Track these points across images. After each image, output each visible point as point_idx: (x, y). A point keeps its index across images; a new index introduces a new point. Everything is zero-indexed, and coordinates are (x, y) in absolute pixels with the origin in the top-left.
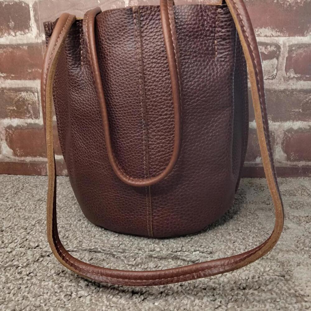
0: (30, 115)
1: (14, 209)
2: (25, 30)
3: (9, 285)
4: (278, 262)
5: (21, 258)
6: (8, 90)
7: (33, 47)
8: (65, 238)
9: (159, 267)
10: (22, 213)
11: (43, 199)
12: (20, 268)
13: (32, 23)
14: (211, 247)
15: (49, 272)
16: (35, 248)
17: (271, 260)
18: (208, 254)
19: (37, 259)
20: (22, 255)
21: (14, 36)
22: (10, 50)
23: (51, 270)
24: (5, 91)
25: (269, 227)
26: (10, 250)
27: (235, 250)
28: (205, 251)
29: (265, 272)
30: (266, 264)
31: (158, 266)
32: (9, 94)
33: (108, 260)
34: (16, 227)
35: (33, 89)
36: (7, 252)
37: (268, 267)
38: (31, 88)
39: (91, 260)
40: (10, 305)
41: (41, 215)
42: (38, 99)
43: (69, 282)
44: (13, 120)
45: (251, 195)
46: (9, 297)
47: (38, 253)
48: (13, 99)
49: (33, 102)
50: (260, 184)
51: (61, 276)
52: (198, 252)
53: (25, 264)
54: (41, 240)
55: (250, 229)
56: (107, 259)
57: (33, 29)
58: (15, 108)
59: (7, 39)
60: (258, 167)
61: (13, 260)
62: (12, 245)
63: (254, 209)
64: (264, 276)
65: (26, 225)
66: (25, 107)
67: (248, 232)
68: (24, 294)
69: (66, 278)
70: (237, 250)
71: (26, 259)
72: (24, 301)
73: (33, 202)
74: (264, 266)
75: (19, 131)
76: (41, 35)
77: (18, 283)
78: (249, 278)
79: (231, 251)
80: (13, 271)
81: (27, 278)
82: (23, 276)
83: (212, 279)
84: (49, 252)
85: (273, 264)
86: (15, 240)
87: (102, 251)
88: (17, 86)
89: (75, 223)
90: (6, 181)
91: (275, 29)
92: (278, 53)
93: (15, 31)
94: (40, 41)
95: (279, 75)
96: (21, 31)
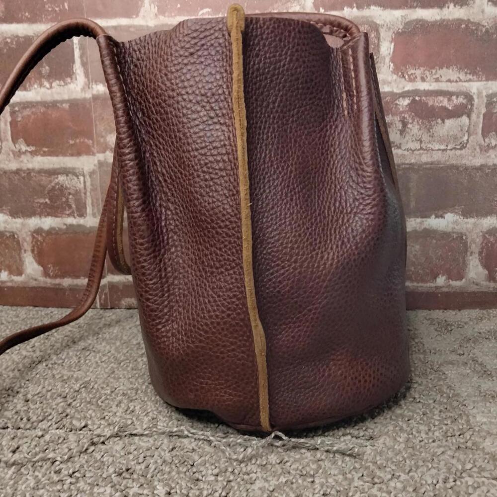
0: (70, 211)
1: (44, 364)
2: (66, 79)
3: (41, 492)
4: (486, 454)
5: (59, 446)
6: (36, 173)
7: (77, 105)
8: (128, 412)
9: (287, 462)
10: (58, 371)
11: (91, 348)
12: (57, 463)
13: (78, 68)
14: (372, 429)
15: (105, 471)
16: (81, 430)
17: (472, 449)
18: (366, 439)
19: (84, 449)
20: (60, 441)
21: (48, 89)
22: (42, 111)
23: (108, 467)
24: (32, 174)
25: (466, 394)
26: (40, 434)
27: (412, 434)
28: (361, 434)
29: (464, 471)
30: (465, 457)
31: (285, 460)
32: (38, 178)
33: (201, 450)
34: (49, 394)
35: (77, 171)
36: (36, 436)
37: (469, 462)
38: (74, 169)
39: (172, 449)
41: (88, 374)
42: (85, 186)
43: (139, 487)
44: (44, 219)
45: (432, 338)
47: (87, 438)
48: (44, 187)
49: (77, 190)
50: (445, 321)
51: (124, 478)
52: (349, 437)
53: (66, 457)
54: (91, 415)
55: (435, 397)
56: (199, 448)
57: (78, 76)
58: (47, 200)
59: (37, 93)
60: (440, 291)
61: (46, 450)
62: (44, 425)
63: (437, 362)
64: (463, 478)
65: (65, 391)
66: (64, 199)
67: (431, 402)
69: (133, 480)
70: (414, 433)
71: (67, 447)
73: (75, 353)
74: (463, 460)
75: (54, 236)
76: (90, 86)
77: (55, 488)
78: (438, 482)
79: (406, 435)
80: (47, 469)
81: (69, 480)
82: (63, 477)
83: (376, 483)
84: (104, 436)
85: (477, 456)
86: (48, 416)
87: (190, 435)
88: (51, 166)
89: (144, 387)
90: (31, 318)
91: (463, 70)
92: (469, 107)
93: (51, 81)
94: (88, 95)
95: (472, 142)
96: (60, 80)
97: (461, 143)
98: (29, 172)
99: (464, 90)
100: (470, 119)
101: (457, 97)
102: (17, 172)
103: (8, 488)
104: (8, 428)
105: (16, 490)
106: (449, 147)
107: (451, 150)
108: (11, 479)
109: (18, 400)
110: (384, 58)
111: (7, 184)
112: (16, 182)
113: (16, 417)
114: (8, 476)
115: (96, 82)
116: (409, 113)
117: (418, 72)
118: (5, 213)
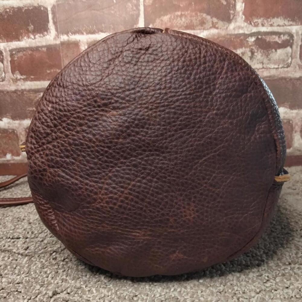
2: (44, 33)
3: (46, 270)
6: (27, 92)
7: (51, 48)
12: (54, 254)
13: (51, 25)
20: (54, 243)
21: (33, 39)
22: (30, 53)
24: (25, 93)
32: (28, 95)
36: (38, 241)
40: (50, 288)
46: (47, 280)
48: (32, 100)
57: (51, 31)
58: (34, 108)
59: (27, 42)
61: (46, 248)
62: (43, 235)
68: (62, 278)
72: (64, 283)
76: (59, 37)
77: (54, 267)
80: (48, 258)
81: (62, 263)
82: (58, 262)
86: (44, 230)
88: (36, 87)
91: (287, 18)
92: (291, 41)
93: (35, 34)
94: (58, 42)
95: (294, 63)
96: (40, 33)
97: (287, 64)
98: (23, 91)
99: (288, 31)
100: (292, 49)
101: (284, 35)
102: (15, 92)
103: (25, 268)
104: (20, 238)
105: (30, 269)
106: (280, 66)
107: (281, 68)
108: (26, 263)
109: (25, 223)
110: (239, 12)
111: (9, 99)
112: (15, 98)
113: (24, 232)
114: (24, 262)
115: (62, 34)
116: (255, 46)
117: (260, 21)
118: (8, 118)
